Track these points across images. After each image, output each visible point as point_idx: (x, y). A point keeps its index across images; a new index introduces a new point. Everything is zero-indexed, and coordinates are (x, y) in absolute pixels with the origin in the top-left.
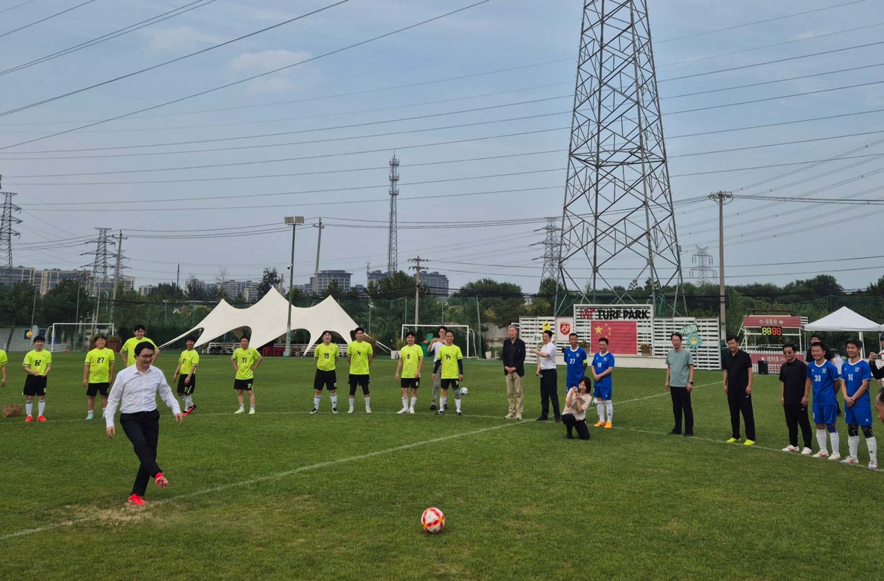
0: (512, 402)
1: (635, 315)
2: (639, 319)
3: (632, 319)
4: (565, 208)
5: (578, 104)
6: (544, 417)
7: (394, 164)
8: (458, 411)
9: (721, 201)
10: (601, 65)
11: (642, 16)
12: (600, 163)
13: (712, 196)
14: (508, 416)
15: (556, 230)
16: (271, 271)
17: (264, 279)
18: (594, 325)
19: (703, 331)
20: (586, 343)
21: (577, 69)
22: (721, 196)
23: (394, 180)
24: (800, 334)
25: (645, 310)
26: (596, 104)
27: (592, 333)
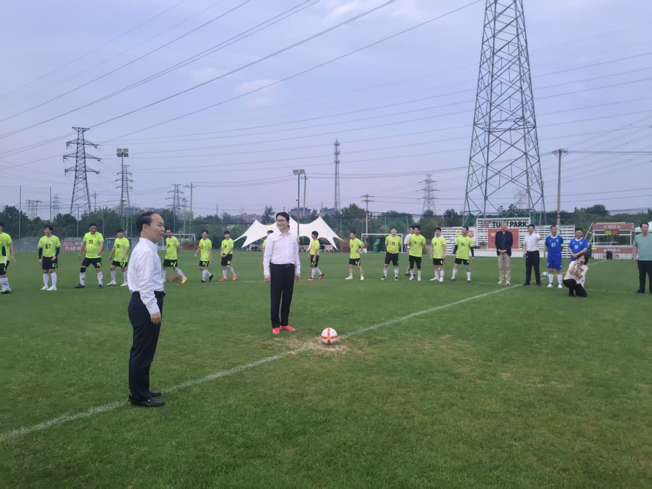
0: (502, 273)
1: (518, 225)
2: (520, 227)
3: (516, 227)
4: (470, 159)
5: (479, 91)
6: (528, 282)
7: (337, 145)
8: (469, 279)
9: (560, 155)
10: (493, 65)
11: (522, 30)
12: (491, 130)
13: (554, 152)
14: (500, 283)
15: (431, 182)
16: (269, 207)
17: (265, 212)
18: (490, 231)
19: (564, 234)
20: (484, 243)
21: (479, 68)
22: (560, 152)
23: (337, 154)
24: (631, 234)
25: (525, 221)
26: (489, 91)
27: (489, 236)
